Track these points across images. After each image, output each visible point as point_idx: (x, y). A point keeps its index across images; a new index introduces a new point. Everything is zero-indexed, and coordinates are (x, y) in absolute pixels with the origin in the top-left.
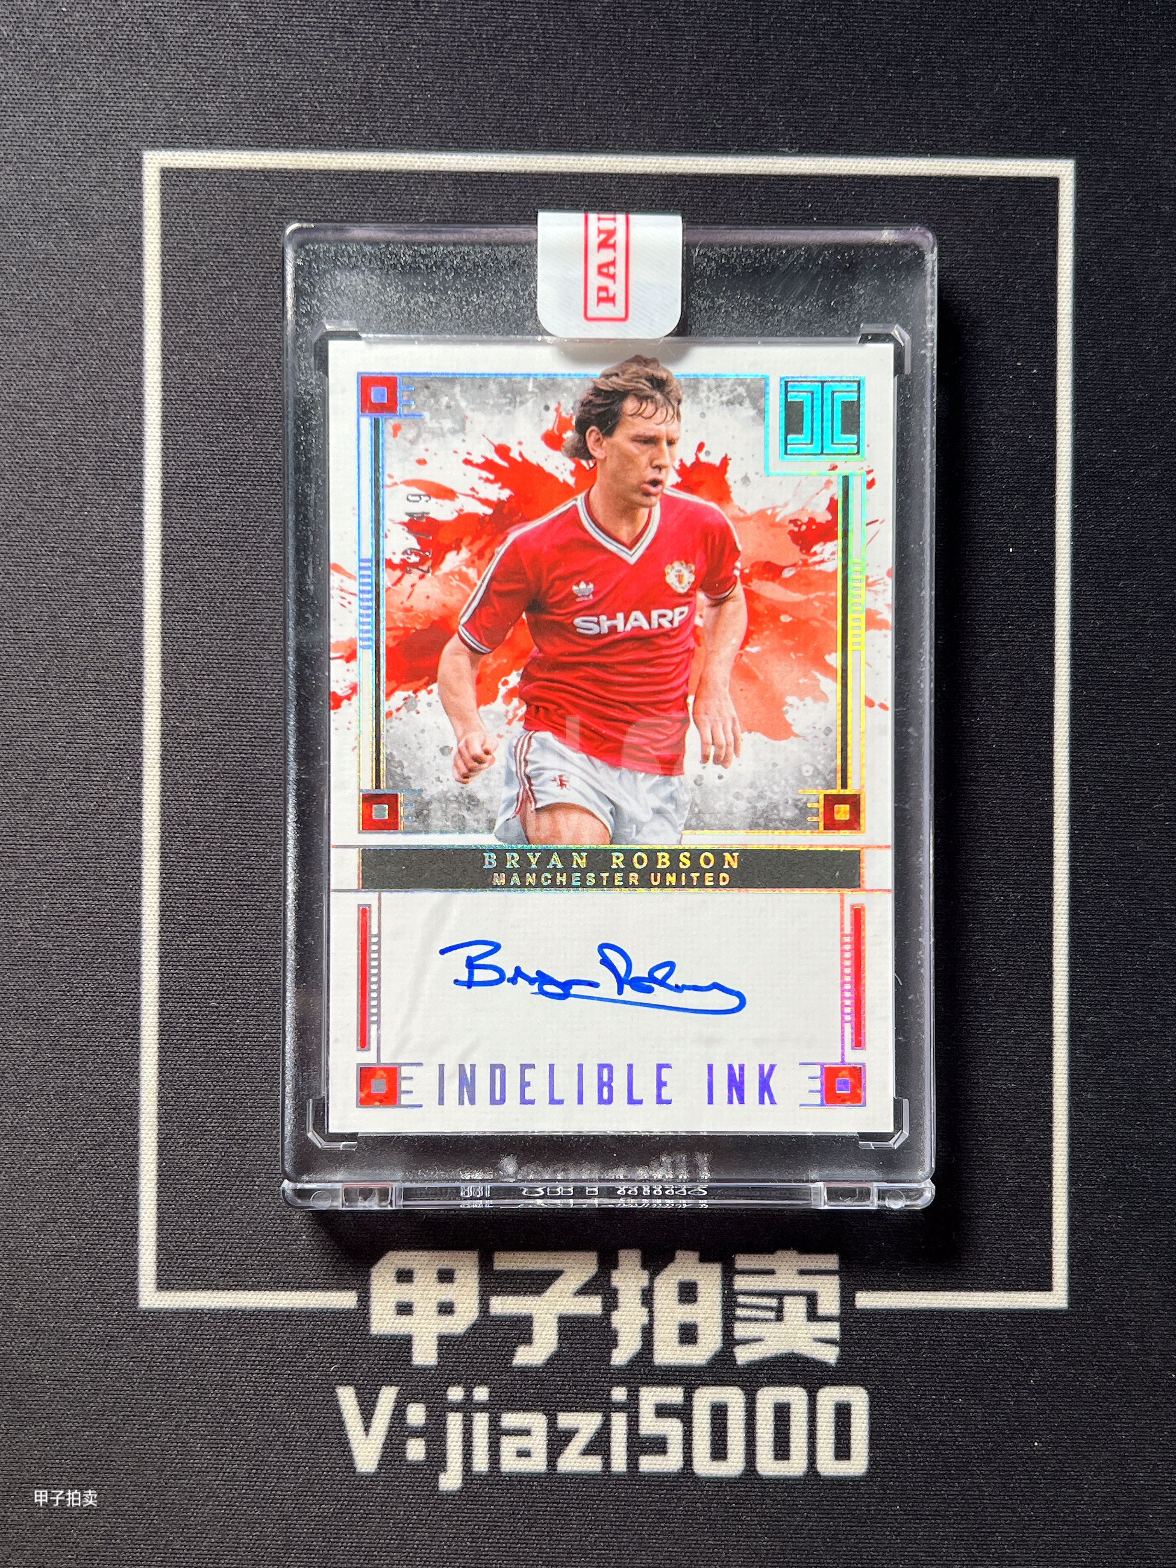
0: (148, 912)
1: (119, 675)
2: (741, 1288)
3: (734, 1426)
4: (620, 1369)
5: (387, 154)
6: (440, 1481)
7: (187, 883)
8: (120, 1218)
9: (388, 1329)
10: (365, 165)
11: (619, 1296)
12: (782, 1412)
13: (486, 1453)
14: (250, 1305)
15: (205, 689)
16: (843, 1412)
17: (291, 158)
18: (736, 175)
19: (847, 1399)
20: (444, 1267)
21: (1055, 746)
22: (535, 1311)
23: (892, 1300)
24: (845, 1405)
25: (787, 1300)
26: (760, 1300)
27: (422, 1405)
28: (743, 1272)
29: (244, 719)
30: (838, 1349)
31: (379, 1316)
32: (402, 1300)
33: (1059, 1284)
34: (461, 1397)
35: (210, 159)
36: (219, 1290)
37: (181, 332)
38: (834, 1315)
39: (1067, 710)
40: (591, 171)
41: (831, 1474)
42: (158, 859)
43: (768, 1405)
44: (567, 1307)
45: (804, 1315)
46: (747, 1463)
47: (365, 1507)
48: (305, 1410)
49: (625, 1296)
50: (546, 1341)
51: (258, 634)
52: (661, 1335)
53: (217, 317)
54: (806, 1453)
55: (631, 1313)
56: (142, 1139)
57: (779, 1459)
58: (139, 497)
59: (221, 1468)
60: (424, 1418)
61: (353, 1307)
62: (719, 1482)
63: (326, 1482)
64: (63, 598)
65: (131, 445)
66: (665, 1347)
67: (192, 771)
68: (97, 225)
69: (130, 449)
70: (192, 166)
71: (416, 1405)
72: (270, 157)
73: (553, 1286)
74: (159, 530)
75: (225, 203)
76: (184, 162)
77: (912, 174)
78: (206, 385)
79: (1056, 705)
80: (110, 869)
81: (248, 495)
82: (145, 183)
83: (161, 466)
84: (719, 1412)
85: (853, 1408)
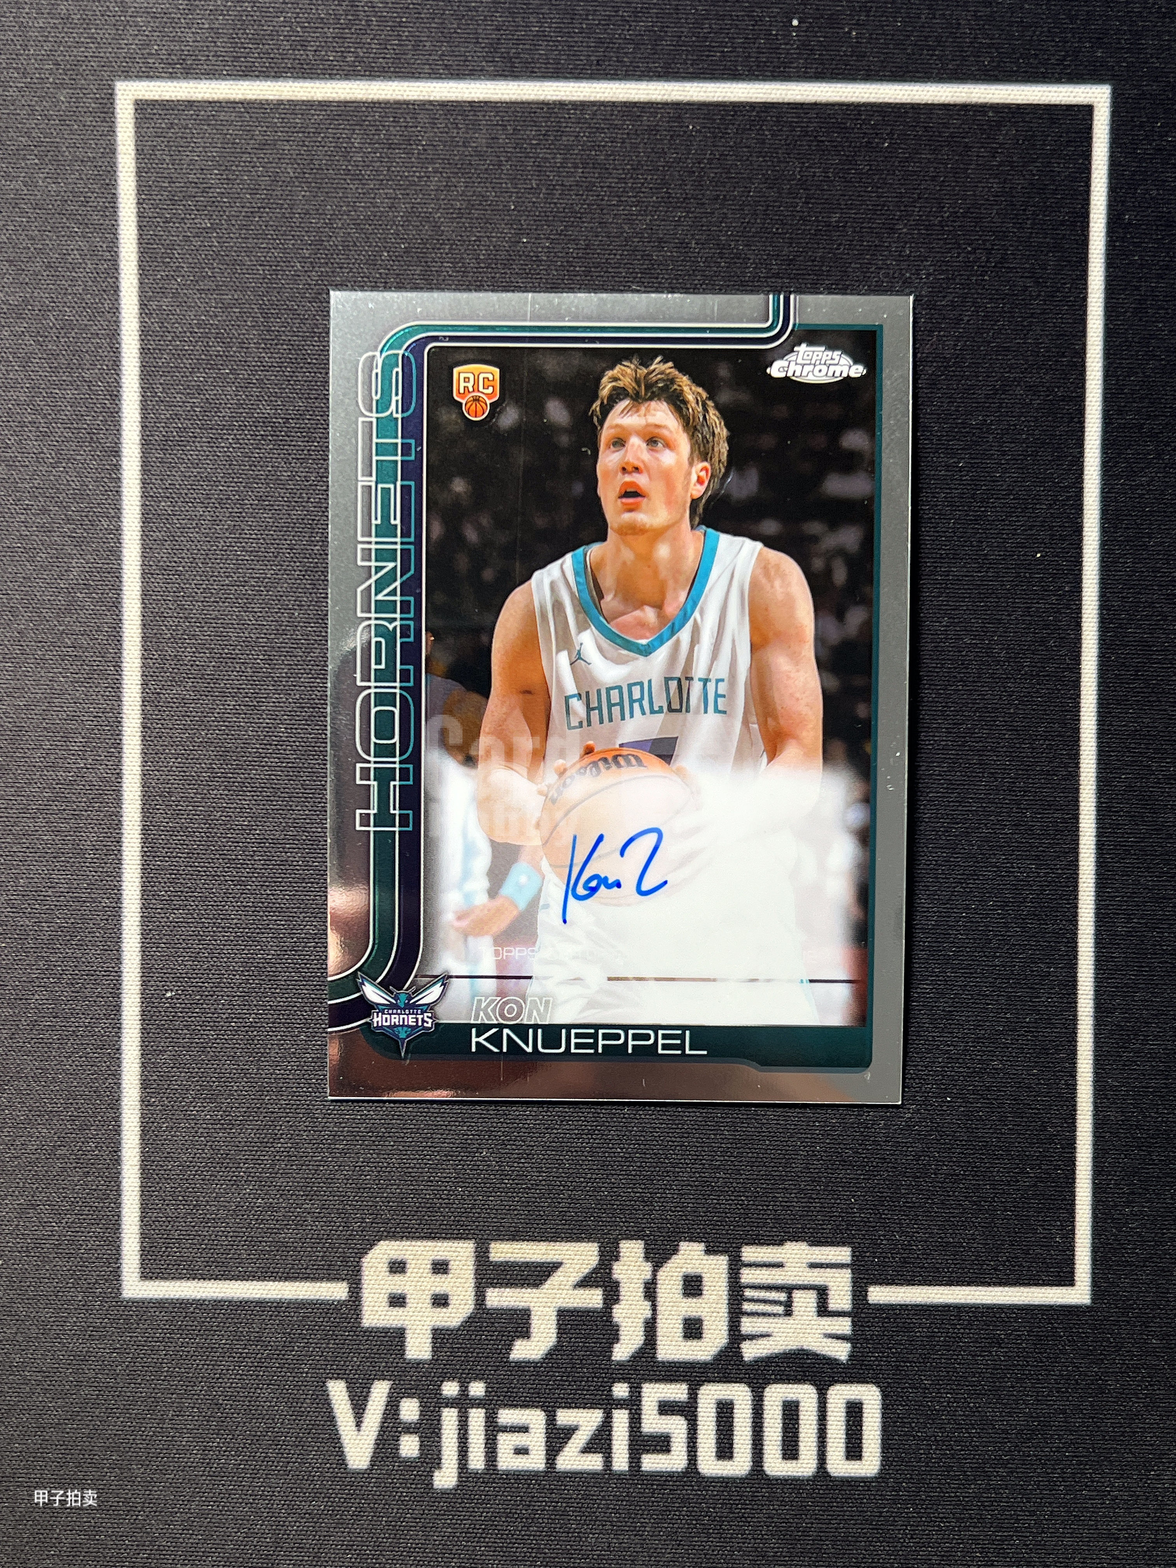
0: (130, 888)
1: (97, 639)
2: (747, 1281)
3: (740, 1424)
4: (620, 1364)
5: (374, 83)
6: (435, 1478)
7: (169, 857)
8: (102, 1205)
9: (381, 1321)
10: (351, 95)
11: (621, 1289)
12: (791, 1411)
13: (482, 1450)
14: (238, 1295)
15: (187, 654)
16: (854, 1411)
17: (271, 88)
18: (747, 103)
19: (859, 1397)
20: (438, 1258)
21: (1082, 714)
22: (532, 1304)
23: (907, 1295)
24: (856, 1404)
25: (797, 1295)
26: (768, 1294)
27: (415, 1400)
28: (750, 1265)
29: (228, 686)
30: (849, 1345)
31: (370, 1308)
32: (395, 1291)
33: (1082, 1279)
34: (456, 1393)
35: (186, 90)
36: (204, 1279)
37: (159, 277)
38: (846, 1310)
39: (1095, 676)
40: (592, 99)
41: (841, 1474)
42: (139, 832)
43: (777, 1403)
44: (567, 1300)
45: (814, 1309)
46: (753, 1462)
47: (356, 1505)
48: (295, 1404)
49: (626, 1289)
50: (545, 1335)
51: (241, 596)
52: (665, 1330)
53: (196, 261)
54: (815, 1453)
55: (633, 1307)
56: (124, 1123)
57: (786, 1459)
58: (116, 452)
59: (208, 1464)
60: (418, 1413)
61: (343, 1298)
62: (726, 1482)
63: (316, 1478)
64: (39, 559)
65: (108, 397)
66: (669, 1343)
67: (175, 739)
68: (68, 162)
69: (106, 402)
70: (167, 98)
71: (409, 1399)
72: (251, 87)
73: (551, 1278)
74: (138, 487)
75: (202, 138)
76: (159, 93)
77: (936, 102)
78: (185, 332)
79: (1082, 671)
80: (89, 843)
81: (231, 450)
82: (118, 116)
83: (140, 419)
84: (725, 1410)
85: (864, 1406)
